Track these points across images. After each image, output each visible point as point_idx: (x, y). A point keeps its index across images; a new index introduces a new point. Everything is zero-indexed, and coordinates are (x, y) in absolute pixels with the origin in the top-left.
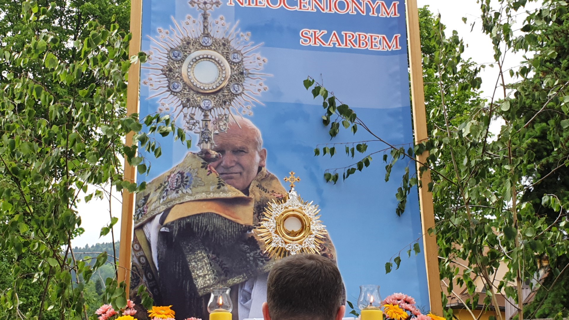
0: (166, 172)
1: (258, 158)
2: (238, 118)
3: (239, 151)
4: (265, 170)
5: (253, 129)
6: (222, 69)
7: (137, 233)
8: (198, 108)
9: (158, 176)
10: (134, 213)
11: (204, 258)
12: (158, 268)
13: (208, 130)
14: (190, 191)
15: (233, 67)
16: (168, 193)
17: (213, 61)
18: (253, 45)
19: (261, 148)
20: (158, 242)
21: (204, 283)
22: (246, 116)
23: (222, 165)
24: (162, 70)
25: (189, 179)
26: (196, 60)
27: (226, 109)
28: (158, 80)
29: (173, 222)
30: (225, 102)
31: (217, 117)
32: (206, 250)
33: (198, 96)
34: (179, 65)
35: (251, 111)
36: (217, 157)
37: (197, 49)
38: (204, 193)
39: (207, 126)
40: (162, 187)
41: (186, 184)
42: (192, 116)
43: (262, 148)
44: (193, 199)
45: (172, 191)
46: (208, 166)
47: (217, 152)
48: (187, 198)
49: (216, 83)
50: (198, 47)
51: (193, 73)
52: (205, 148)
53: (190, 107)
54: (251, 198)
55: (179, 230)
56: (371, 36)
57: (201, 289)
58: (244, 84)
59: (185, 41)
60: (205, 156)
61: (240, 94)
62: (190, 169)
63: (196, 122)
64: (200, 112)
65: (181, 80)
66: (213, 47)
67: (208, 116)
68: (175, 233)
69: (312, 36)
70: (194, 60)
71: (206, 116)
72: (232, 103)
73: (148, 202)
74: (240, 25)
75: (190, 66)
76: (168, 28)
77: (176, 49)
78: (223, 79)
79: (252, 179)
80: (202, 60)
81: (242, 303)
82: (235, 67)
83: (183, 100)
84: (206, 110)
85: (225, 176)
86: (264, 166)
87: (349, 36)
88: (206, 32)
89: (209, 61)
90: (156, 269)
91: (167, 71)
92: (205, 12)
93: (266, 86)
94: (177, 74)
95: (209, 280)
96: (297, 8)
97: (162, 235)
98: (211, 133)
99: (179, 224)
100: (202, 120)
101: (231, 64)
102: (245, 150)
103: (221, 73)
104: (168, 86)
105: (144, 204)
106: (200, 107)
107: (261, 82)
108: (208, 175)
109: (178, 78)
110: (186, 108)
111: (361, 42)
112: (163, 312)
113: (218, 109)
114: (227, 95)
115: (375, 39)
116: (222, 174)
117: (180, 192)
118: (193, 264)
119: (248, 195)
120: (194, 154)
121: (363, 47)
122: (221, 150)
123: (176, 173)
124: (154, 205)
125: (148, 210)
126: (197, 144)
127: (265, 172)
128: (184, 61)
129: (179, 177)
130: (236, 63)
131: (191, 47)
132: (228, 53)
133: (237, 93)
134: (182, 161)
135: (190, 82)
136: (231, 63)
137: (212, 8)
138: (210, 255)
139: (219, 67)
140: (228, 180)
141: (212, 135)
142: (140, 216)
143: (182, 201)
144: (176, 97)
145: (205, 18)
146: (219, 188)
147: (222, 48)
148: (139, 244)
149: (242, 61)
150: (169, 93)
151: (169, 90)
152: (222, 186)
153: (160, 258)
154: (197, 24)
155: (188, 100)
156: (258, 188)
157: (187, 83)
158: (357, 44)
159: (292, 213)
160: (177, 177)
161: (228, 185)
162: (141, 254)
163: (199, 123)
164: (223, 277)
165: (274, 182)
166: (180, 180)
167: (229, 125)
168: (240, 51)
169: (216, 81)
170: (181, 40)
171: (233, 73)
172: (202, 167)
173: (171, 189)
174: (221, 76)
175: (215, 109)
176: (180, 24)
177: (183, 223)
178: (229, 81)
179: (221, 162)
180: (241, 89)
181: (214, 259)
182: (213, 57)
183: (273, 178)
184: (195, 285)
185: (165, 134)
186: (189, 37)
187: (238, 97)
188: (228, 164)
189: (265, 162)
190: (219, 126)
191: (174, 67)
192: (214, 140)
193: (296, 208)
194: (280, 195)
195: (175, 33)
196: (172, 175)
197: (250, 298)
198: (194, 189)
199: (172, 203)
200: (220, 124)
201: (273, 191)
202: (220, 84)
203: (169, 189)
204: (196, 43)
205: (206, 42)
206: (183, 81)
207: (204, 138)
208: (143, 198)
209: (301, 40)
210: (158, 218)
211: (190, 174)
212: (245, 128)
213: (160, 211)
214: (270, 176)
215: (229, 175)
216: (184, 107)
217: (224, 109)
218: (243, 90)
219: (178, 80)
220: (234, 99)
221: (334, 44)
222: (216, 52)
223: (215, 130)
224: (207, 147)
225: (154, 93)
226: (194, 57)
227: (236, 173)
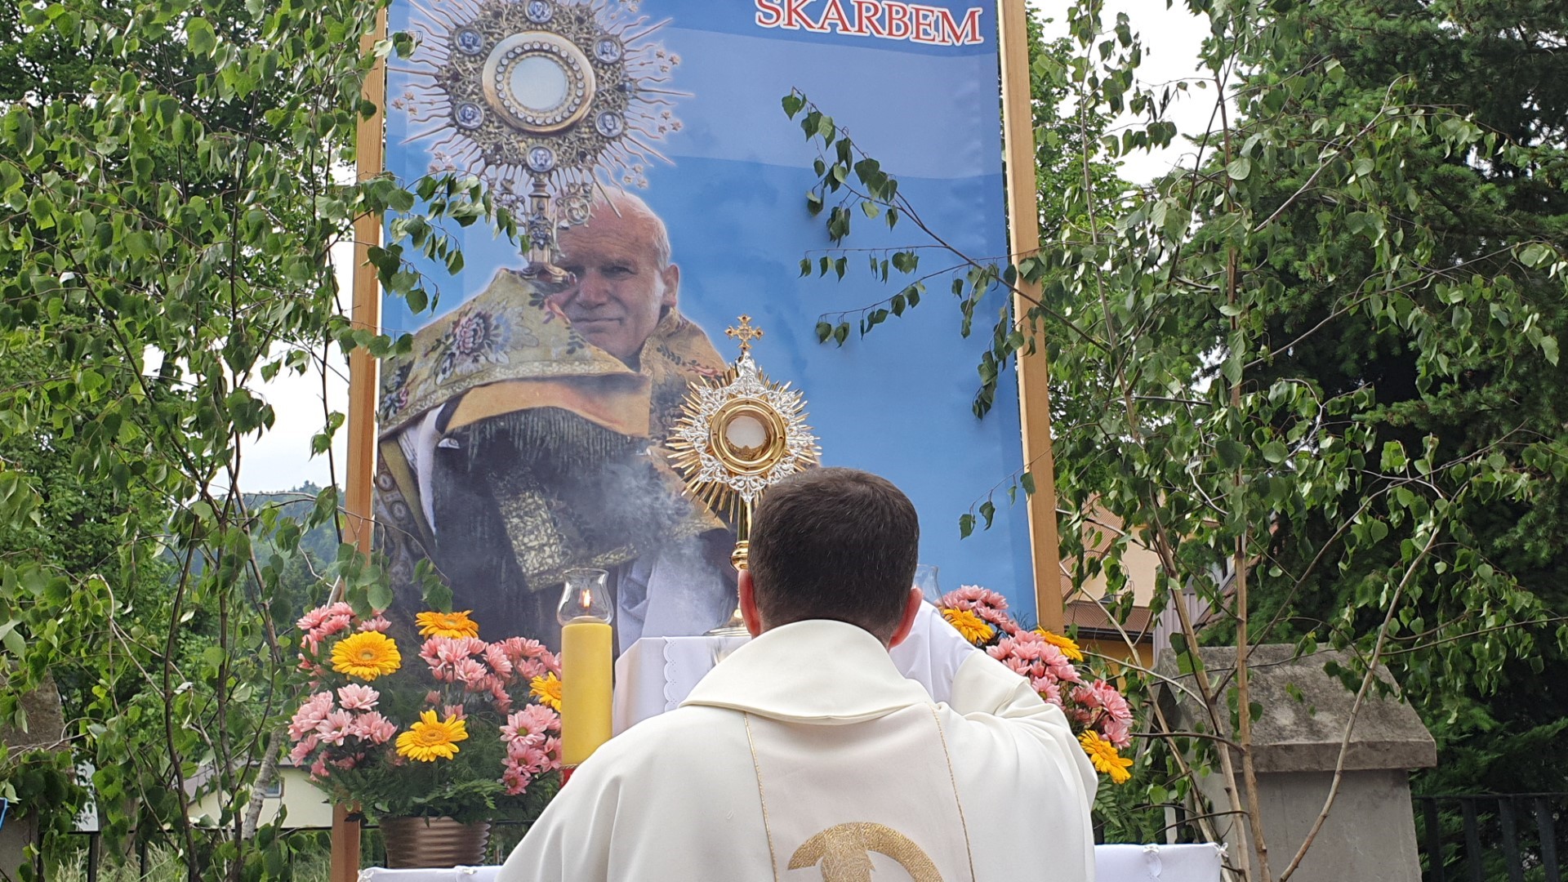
0: (450, 314)
1: (659, 287)
2: (612, 192)
3: (615, 270)
4: (675, 313)
5: (652, 220)
6: (575, 78)
7: (385, 449)
8: (520, 167)
9: (432, 323)
10: (376, 407)
11: (539, 507)
12: (434, 530)
13: (545, 219)
14: (504, 359)
15: (601, 72)
16: (455, 362)
17: (556, 58)
18: (646, 24)
19: (667, 263)
20: (435, 473)
21: (541, 564)
22: (631, 189)
23: (577, 299)
24: (437, 77)
25: (502, 330)
26: (515, 56)
27: (585, 171)
28: (428, 99)
29: (467, 428)
30: (583, 156)
31: (565, 189)
32: (543, 491)
33: (520, 138)
35: (642, 178)
36: (565, 281)
37: (517, 30)
38: (536, 364)
39: (541, 209)
40: (442, 347)
41: (494, 342)
42: (508, 185)
43: (669, 264)
44: (511, 376)
45: (464, 356)
46: (546, 301)
47: (566, 269)
48: (500, 374)
49: (561, 109)
50: (519, 25)
51: (509, 84)
52: (538, 259)
53: (501, 164)
54: (642, 377)
55: (481, 446)
56: (917, 10)
57: (534, 576)
58: (625, 114)
59: (490, 9)
60: (539, 280)
61: (619, 137)
62: (504, 308)
63: (517, 200)
64: (526, 175)
65: (481, 100)
66: (555, 26)
67: (544, 186)
68: (473, 452)
69: (781, 5)
70: (511, 55)
71: (538, 186)
72: (599, 156)
73: (409, 380)
75: (501, 69)
77: (469, 28)
78: (577, 101)
79: (645, 332)
80: (530, 54)
81: (626, 607)
82: (605, 73)
83: (485, 147)
84: (539, 173)
85: (584, 325)
86: (673, 305)
87: (868, 10)
89: (545, 57)
90: (430, 530)
91: (448, 79)
93: (678, 121)
94: (471, 87)
95: (551, 556)
97: (441, 455)
98: (552, 225)
99: (482, 432)
100: (530, 196)
101: (596, 66)
102: (630, 268)
103: (572, 86)
104: (452, 115)
105: (399, 385)
106: (525, 166)
107: (666, 110)
108: (547, 322)
109: (474, 97)
110: (492, 167)
111: (894, 22)
112: (452, 624)
113: (568, 170)
114: (588, 139)
115: (925, 17)
116: (578, 320)
117: (482, 359)
118: (515, 520)
119: (638, 370)
120: (513, 272)
121: (898, 35)
122: (575, 267)
124: (422, 387)
125: (410, 398)
126: (519, 250)
127: (676, 317)
128: (487, 55)
129: (478, 325)
130: (608, 65)
131: (504, 24)
132: (589, 39)
133: (611, 135)
134: (484, 289)
135: (500, 106)
136: (597, 64)
138: (553, 501)
139: (570, 73)
140: (592, 335)
141: (554, 231)
142: (391, 412)
143: (486, 381)
144: (470, 140)
146: (571, 352)
147: (574, 28)
148: (389, 474)
149: (622, 59)
150: (454, 130)
151: (454, 123)
152: (578, 349)
153: (438, 507)
155: (498, 148)
156: (660, 354)
157: (495, 109)
158: (884, 29)
159: (745, 407)
160: (474, 326)
161: (593, 347)
162: (398, 497)
163: (523, 203)
165: (696, 342)
166: (481, 333)
167: (594, 210)
168: (618, 36)
169: (562, 105)
170: (480, 6)
171: (602, 88)
172: (532, 304)
173: (461, 353)
174: (573, 96)
175: (560, 169)
177: (490, 430)
178: (591, 105)
179: (577, 293)
180: (620, 126)
181: (564, 510)
182: (555, 49)
183: (694, 332)
184: (521, 569)
185: (466, 220)
187: (613, 143)
188: (593, 298)
189: (677, 297)
190: (570, 211)
191: (464, 71)
192: (559, 242)
193: (751, 397)
194: (710, 371)
196: (464, 321)
197: (644, 598)
198: (515, 355)
199: (465, 384)
200: (573, 205)
201: (694, 362)
202: (572, 113)
203: (457, 353)
204: (514, 14)
205: (539, 13)
206: (486, 104)
207: (536, 237)
208: (398, 372)
209: (758, 14)
210: (433, 417)
211: (504, 319)
212: (630, 216)
213: (438, 402)
214: (688, 327)
215: (595, 324)
216: (487, 164)
217: (580, 170)
218: (625, 129)
219: (474, 100)
220: (604, 148)
221: (834, 26)
222: (561, 38)
223: (560, 219)
224: (543, 256)
225: (418, 128)
226: (509, 47)
227: (611, 320)
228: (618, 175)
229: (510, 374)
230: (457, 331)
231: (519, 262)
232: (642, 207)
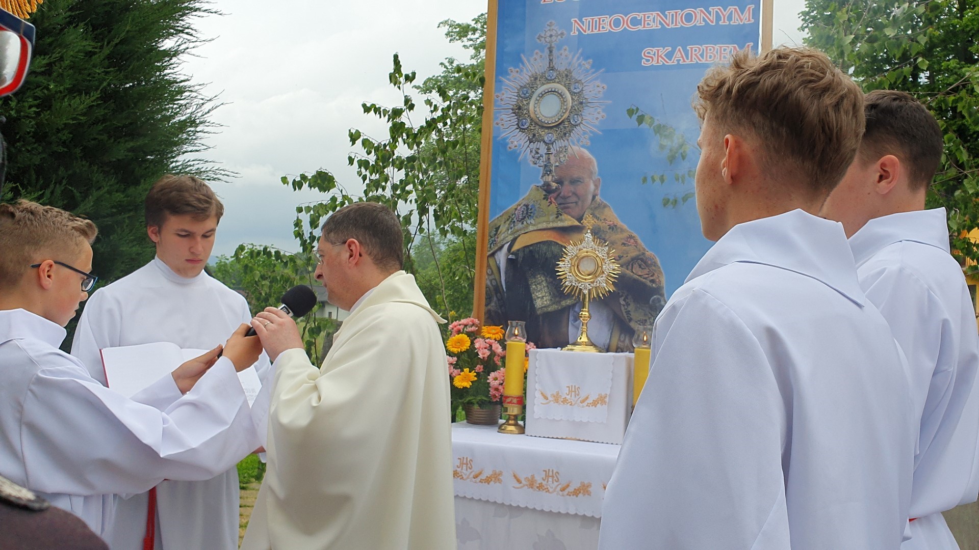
0: (514, 206)
1: (592, 187)
2: (575, 148)
3: (575, 181)
4: (598, 198)
5: (590, 159)
6: (564, 101)
7: (490, 259)
8: (542, 142)
9: (507, 209)
11: (543, 281)
12: (505, 290)
13: (550, 163)
14: (533, 222)
15: (574, 97)
16: (515, 224)
17: (557, 94)
18: (594, 73)
20: (506, 268)
21: (542, 304)
22: (583, 146)
23: (561, 195)
24: (512, 109)
25: (533, 210)
26: (542, 95)
27: (566, 141)
28: (509, 119)
29: (518, 250)
30: (565, 134)
31: (558, 149)
32: (545, 275)
33: (542, 130)
34: (527, 102)
35: (588, 141)
36: (556, 188)
37: (543, 84)
38: (544, 223)
39: (549, 159)
40: (511, 219)
41: (530, 215)
42: (537, 151)
43: (596, 178)
44: (535, 229)
45: (519, 222)
46: (549, 197)
47: (557, 183)
48: (531, 228)
49: (558, 115)
50: (544, 82)
51: (539, 108)
52: (547, 180)
53: (535, 142)
54: (584, 227)
55: (524, 258)
57: (539, 308)
58: (583, 114)
59: (533, 77)
60: (547, 189)
61: (579, 125)
62: (534, 201)
63: (541, 156)
64: (544, 145)
65: (529, 116)
66: (557, 80)
67: (551, 149)
68: (522, 260)
69: (654, 55)
70: (540, 95)
71: (549, 149)
72: (572, 134)
73: (499, 233)
74: (582, 54)
75: (537, 102)
76: (518, 67)
77: (525, 87)
78: (564, 111)
79: (586, 208)
80: (547, 94)
81: (572, 322)
83: (529, 136)
84: (549, 144)
85: (562, 206)
86: (597, 195)
87: (696, 50)
88: (552, 66)
89: (553, 94)
91: (517, 109)
92: (551, 45)
93: (604, 114)
94: (525, 111)
95: (546, 301)
96: (640, 27)
97: (509, 261)
98: (553, 165)
99: (524, 251)
100: (546, 154)
101: (572, 95)
102: (581, 180)
103: (563, 105)
104: (517, 124)
105: (495, 235)
106: (544, 142)
107: (599, 110)
108: (549, 206)
109: (526, 115)
110: (532, 143)
113: (559, 141)
114: (567, 127)
115: (726, 49)
116: (560, 204)
117: (525, 223)
118: (534, 287)
119: (582, 224)
120: (538, 186)
121: (710, 61)
122: (560, 182)
123: (522, 205)
124: (503, 235)
125: (499, 240)
126: (541, 177)
127: (598, 200)
128: (531, 97)
129: (524, 209)
130: (576, 93)
131: (538, 82)
132: (569, 83)
133: (576, 124)
134: (528, 194)
135: (535, 117)
136: (572, 94)
137: (557, 40)
138: (548, 279)
139: (562, 99)
140: (565, 210)
142: (492, 245)
143: (526, 231)
144: (524, 133)
145: (551, 52)
146: (557, 217)
147: (564, 79)
148: (491, 269)
149: (582, 90)
150: (518, 130)
151: (519, 128)
152: (560, 216)
153: (507, 281)
154: (543, 59)
155: (534, 135)
158: (703, 58)
160: (523, 210)
161: (566, 215)
162: (493, 278)
164: (557, 299)
165: (606, 210)
166: (525, 212)
167: (568, 157)
168: (580, 80)
169: (558, 113)
170: (529, 76)
171: (574, 104)
172: (544, 199)
173: (518, 221)
174: (563, 109)
175: (556, 141)
176: (529, 61)
177: (527, 250)
178: (569, 112)
179: (560, 193)
180: (580, 119)
182: (556, 90)
183: (605, 206)
184: (534, 306)
186: (536, 73)
187: (577, 127)
188: (566, 194)
189: (599, 192)
190: (560, 159)
191: (523, 105)
192: (555, 172)
194: (612, 223)
195: (525, 70)
196: (519, 208)
198: (537, 220)
199: (518, 233)
200: (561, 156)
201: (605, 219)
202: (562, 116)
203: (516, 221)
204: (542, 78)
205: (551, 75)
206: (530, 118)
207: (547, 171)
208: (495, 230)
209: (643, 60)
210: (506, 247)
211: (533, 206)
212: (582, 158)
213: (508, 241)
214: (603, 204)
215: (566, 205)
216: (530, 143)
217: (564, 141)
218: (582, 120)
219: (526, 117)
220: (573, 130)
221: (678, 61)
222: (559, 85)
223: (556, 162)
224: (549, 179)
225: (505, 132)
226: (540, 92)
227: (573, 203)
228: (578, 141)
229: (535, 228)
230: (516, 212)
231: (540, 182)
232: (587, 153)
